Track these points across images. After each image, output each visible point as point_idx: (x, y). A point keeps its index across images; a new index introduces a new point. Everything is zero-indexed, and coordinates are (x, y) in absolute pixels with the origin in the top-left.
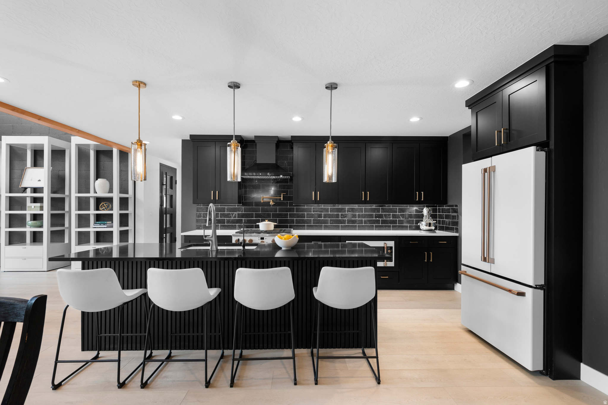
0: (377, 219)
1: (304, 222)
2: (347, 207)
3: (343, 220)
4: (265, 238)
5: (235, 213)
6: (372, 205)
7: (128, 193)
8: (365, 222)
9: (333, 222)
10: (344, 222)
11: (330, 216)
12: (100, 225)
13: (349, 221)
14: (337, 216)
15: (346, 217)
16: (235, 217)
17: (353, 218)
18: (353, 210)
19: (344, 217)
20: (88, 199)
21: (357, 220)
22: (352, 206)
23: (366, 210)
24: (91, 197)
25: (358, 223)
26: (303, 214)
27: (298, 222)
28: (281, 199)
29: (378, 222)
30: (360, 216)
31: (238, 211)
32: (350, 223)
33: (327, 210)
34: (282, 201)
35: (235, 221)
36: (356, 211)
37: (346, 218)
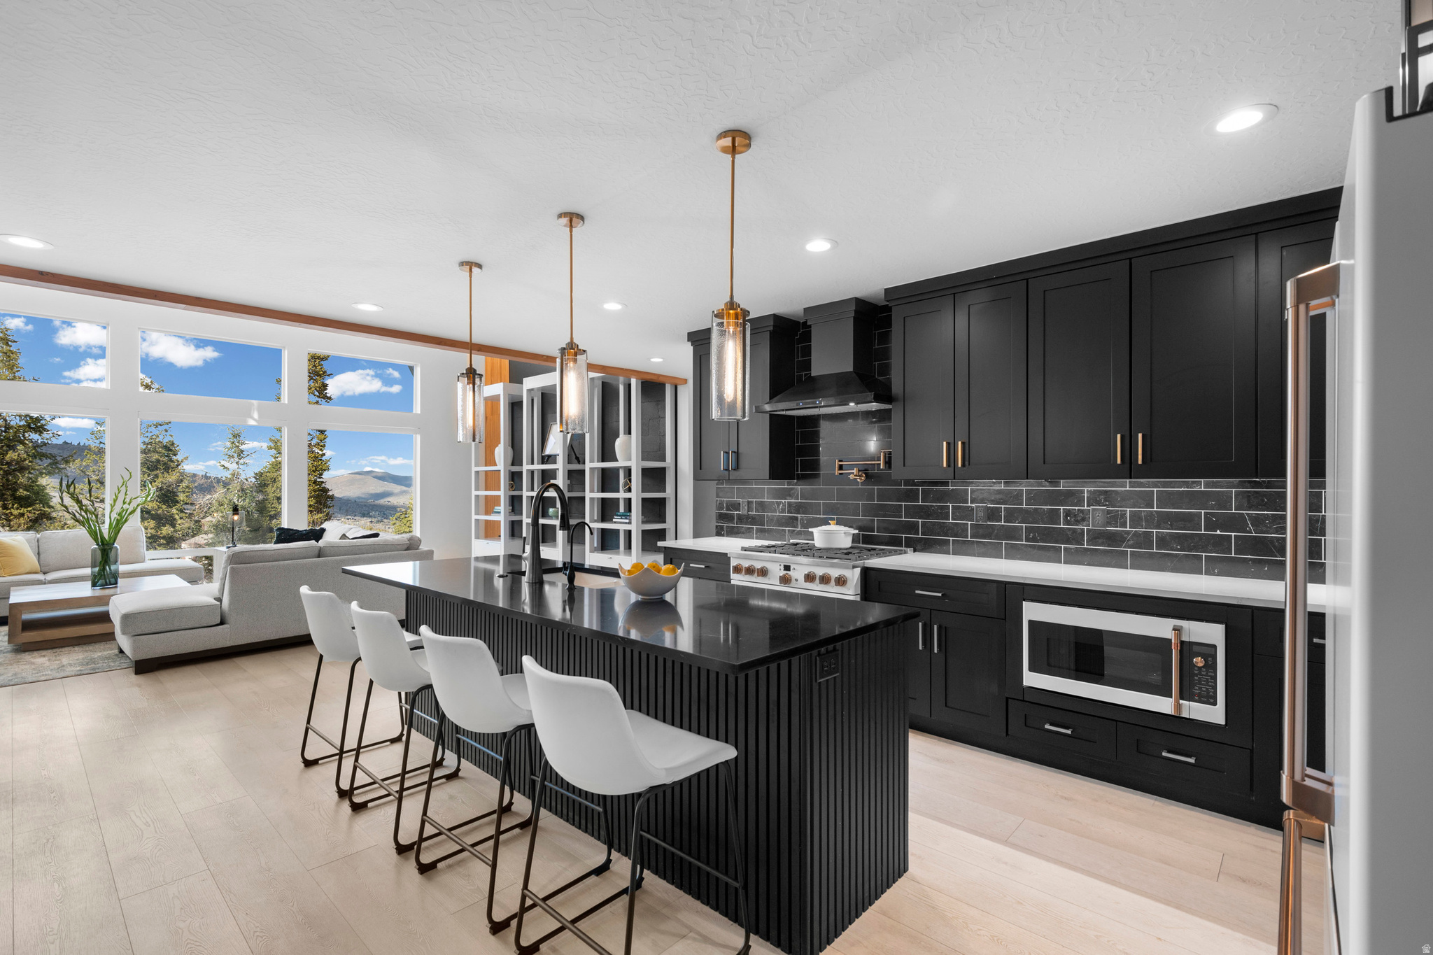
0: (1218, 532)
1: (946, 530)
2: (1087, 489)
3: (1074, 531)
4: (792, 568)
5: (783, 501)
6: (1193, 482)
7: (665, 461)
8: (1162, 542)
9: (1034, 534)
10: (1076, 537)
11: (1026, 516)
12: (621, 519)
13: (1096, 537)
14: (1053, 517)
15: (1083, 520)
16: (783, 511)
17: (1109, 524)
18: (1107, 498)
19: (1077, 522)
20: (617, 470)
21: (1128, 532)
22: (1107, 483)
23: (1165, 499)
24: (621, 467)
25: (1131, 542)
26: (942, 507)
27: (928, 529)
28: (880, 464)
29: (1223, 543)
30: (1140, 518)
31: (788, 498)
32: (1100, 541)
33: (1017, 497)
34: (882, 470)
35: (784, 521)
36: (1123, 500)
37: (1085, 523)
